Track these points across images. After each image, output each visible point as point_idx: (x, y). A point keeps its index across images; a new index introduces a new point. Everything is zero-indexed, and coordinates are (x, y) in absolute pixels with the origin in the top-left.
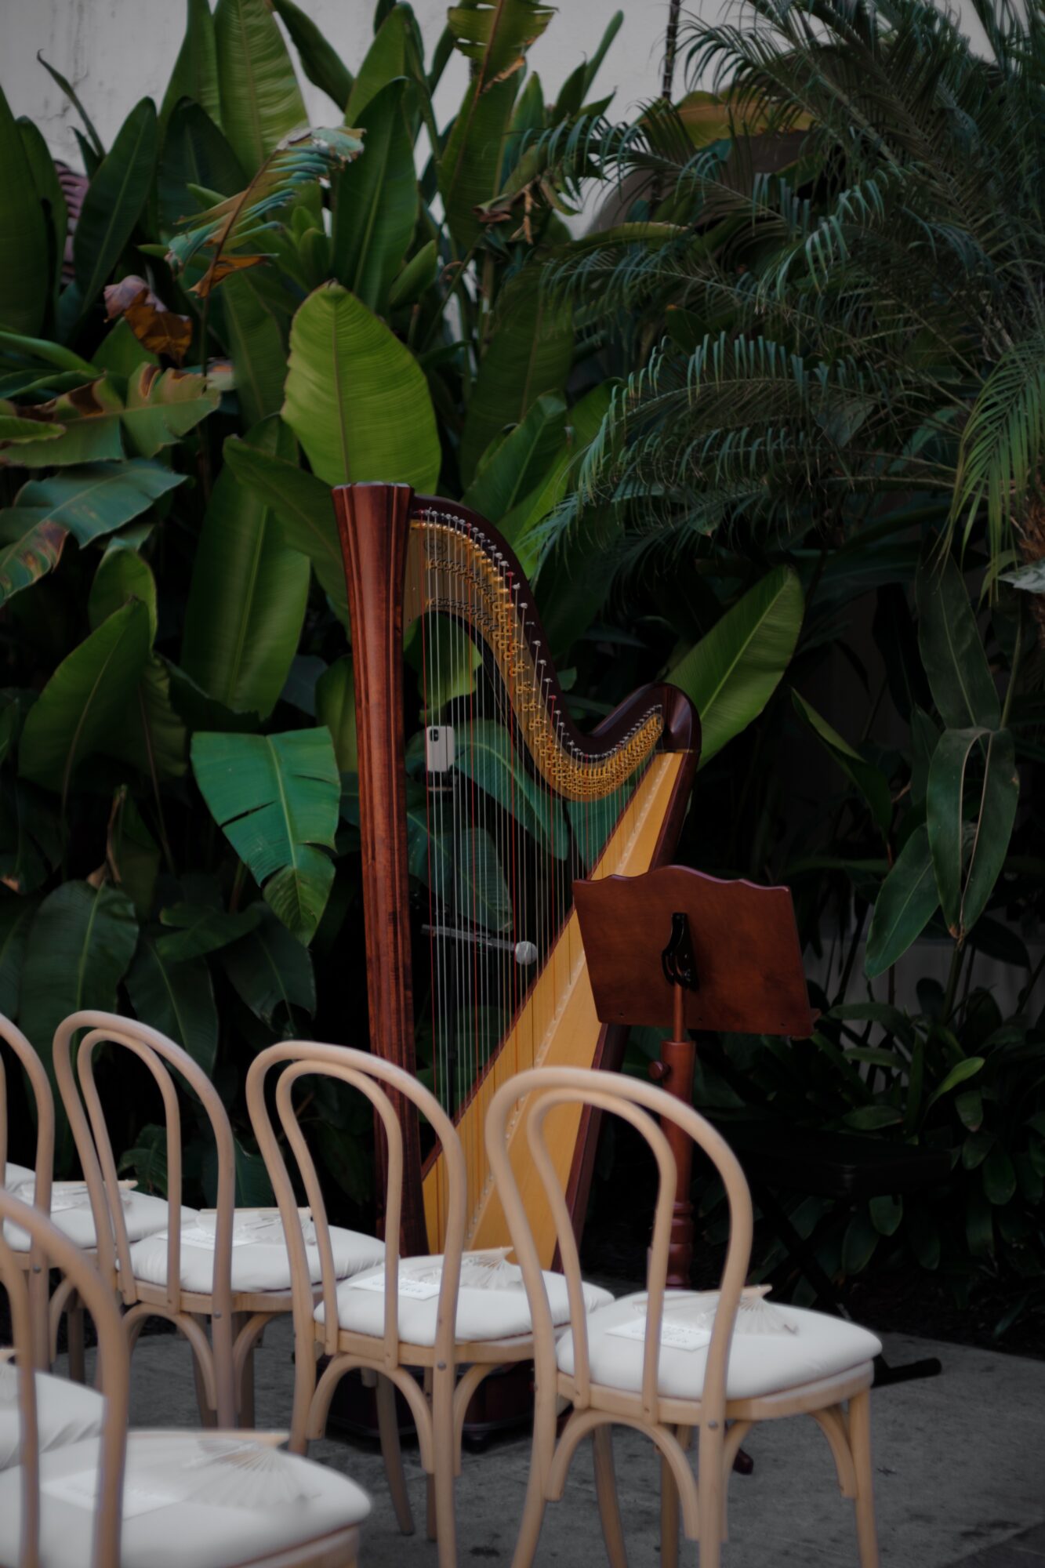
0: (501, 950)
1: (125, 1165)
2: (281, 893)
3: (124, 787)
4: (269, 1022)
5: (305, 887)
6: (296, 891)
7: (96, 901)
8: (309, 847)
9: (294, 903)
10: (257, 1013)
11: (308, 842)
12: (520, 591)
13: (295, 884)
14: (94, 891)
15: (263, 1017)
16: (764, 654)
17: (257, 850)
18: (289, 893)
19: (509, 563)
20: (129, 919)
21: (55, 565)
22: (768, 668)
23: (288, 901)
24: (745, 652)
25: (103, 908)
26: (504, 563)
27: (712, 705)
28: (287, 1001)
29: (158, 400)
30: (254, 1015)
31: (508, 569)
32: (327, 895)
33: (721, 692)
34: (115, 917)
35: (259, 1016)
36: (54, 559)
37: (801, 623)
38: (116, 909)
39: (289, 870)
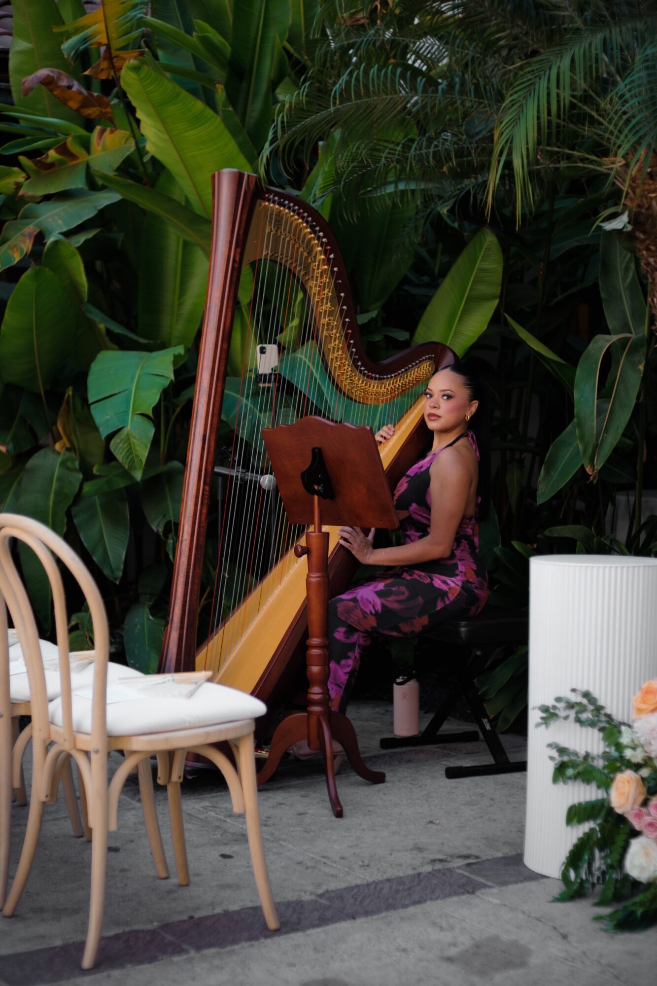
0: (251, 481)
1: (73, 623)
2: (121, 445)
3: (71, 388)
4: (161, 534)
5: (135, 441)
6: (130, 444)
7: (60, 459)
8: (140, 416)
9: (130, 451)
10: (154, 528)
11: (139, 412)
12: (334, 259)
13: (129, 439)
14: (59, 453)
15: (158, 531)
16: (483, 289)
17: (106, 417)
18: (126, 445)
19: (328, 240)
20: (76, 470)
21: (29, 252)
22: (488, 298)
23: (125, 451)
24: (471, 289)
25: (63, 464)
26: (324, 240)
27: (456, 327)
28: (172, 521)
29: (104, 149)
30: (153, 530)
31: (327, 244)
32: (149, 446)
33: (461, 317)
34: (69, 469)
35: (155, 530)
36: (28, 248)
37: (502, 265)
38: (69, 464)
39: (125, 431)
